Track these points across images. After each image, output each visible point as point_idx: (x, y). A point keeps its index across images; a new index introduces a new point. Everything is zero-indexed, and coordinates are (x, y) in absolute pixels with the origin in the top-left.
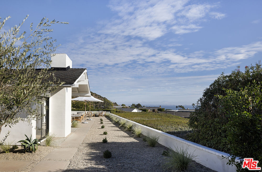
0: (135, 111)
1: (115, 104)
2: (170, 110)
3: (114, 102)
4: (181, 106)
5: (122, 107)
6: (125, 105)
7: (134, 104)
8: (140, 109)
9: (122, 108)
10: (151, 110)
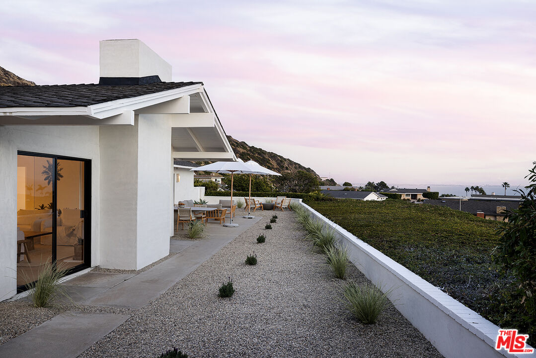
0: (372, 197)
1: (332, 182)
2: (451, 195)
3: (329, 179)
4: (477, 189)
6: (350, 185)
7: (372, 182)
8: (382, 194)
9: (344, 190)
10: (407, 195)
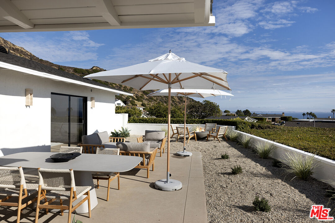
4: (310, 114)
5: (225, 114)
6: (229, 111)
7: (240, 110)
8: (253, 118)
10: (269, 119)
